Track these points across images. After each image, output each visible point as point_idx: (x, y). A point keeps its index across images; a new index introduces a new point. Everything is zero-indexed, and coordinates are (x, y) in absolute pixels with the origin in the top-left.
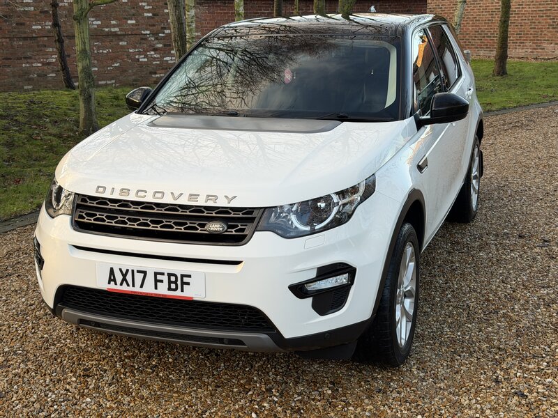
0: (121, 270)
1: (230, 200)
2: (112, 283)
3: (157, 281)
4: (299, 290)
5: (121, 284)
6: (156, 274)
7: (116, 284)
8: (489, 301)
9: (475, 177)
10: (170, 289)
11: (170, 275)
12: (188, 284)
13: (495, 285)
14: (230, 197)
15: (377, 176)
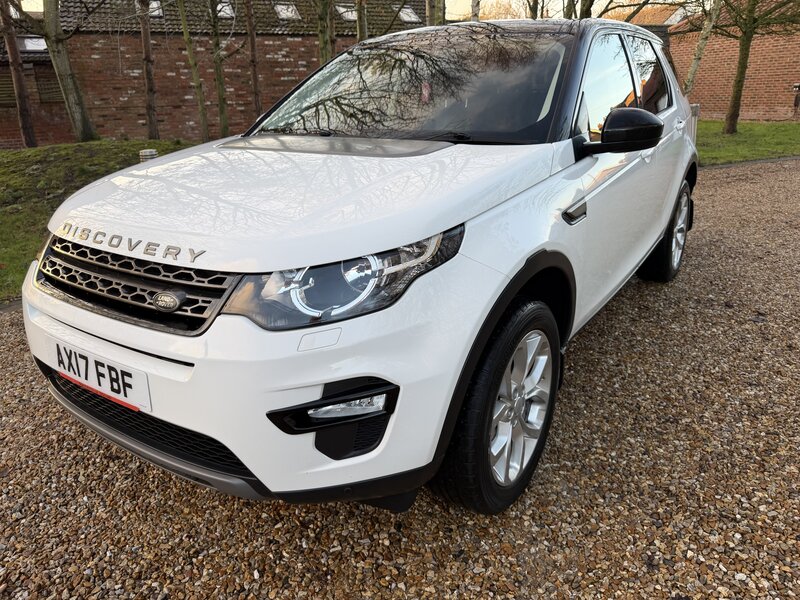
0: (65, 350)
2: (62, 365)
3: (99, 374)
5: (69, 370)
6: (97, 363)
7: (65, 368)
9: (681, 230)
10: (113, 389)
11: (110, 369)
13: (682, 375)
15: (467, 227)
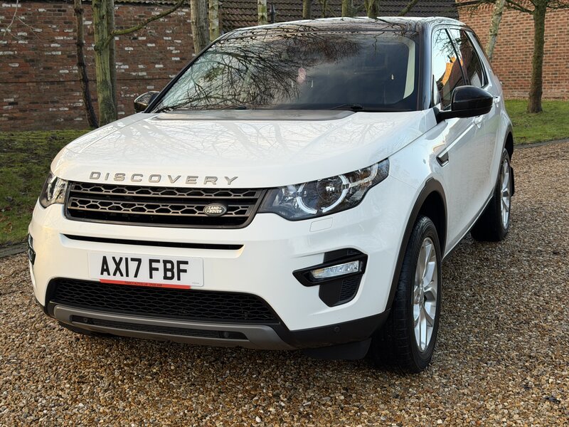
0: (114, 258)
1: (230, 181)
2: (105, 273)
3: (152, 269)
4: (305, 277)
5: (115, 274)
6: (151, 261)
7: (109, 274)
8: (519, 312)
9: (506, 194)
10: (166, 278)
11: (165, 262)
12: (185, 271)
14: (230, 178)
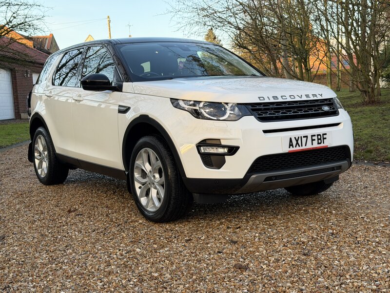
0: (295, 138)
2: (291, 147)
3: (313, 140)
5: (296, 147)
6: (312, 136)
7: (293, 147)
10: (318, 143)
11: (318, 135)
12: (326, 138)
